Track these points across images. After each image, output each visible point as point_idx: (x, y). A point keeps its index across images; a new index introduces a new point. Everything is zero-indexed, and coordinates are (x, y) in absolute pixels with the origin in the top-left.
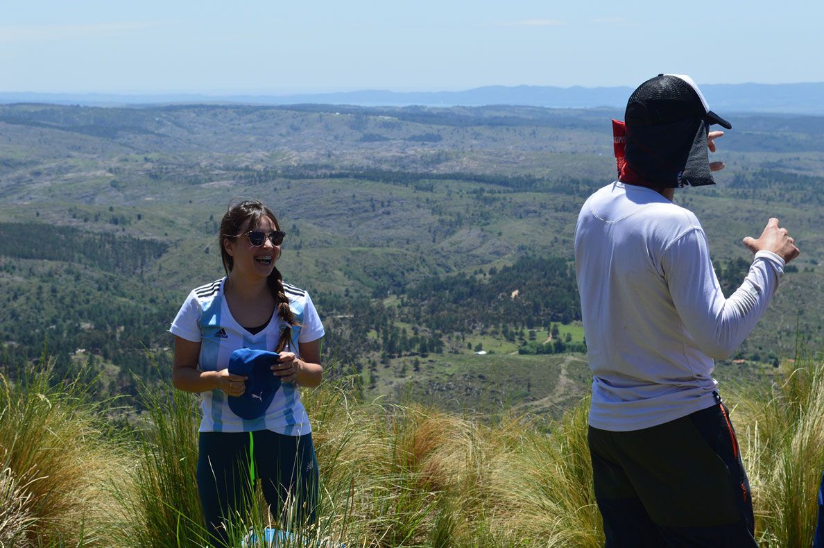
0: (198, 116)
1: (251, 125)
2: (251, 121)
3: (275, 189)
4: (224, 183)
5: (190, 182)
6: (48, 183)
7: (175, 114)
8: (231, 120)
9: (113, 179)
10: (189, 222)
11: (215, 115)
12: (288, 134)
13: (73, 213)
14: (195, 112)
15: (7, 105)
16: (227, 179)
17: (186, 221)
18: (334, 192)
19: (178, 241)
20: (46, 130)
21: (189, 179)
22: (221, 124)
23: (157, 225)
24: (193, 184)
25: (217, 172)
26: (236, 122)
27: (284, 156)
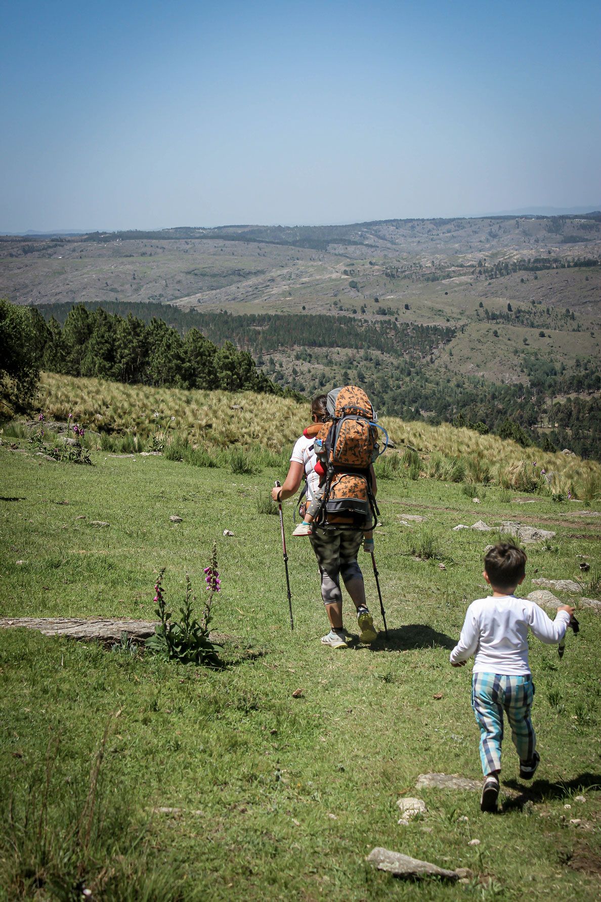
0: (397, 228)
1: (449, 234)
2: (449, 232)
3: (522, 281)
4: (464, 279)
5: (428, 280)
6: (287, 287)
7: (375, 228)
8: (429, 231)
9: (350, 280)
10: (459, 311)
11: (413, 227)
12: (488, 240)
13: (338, 306)
14: (393, 226)
15: (215, 228)
16: (465, 274)
17: (455, 310)
18: (587, 280)
19: (464, 326)
20: (262, 245)
21: (426, 277)
22: (421, 235)
23: (427, 315)
24: (433, 281)
25: (453, 268)
26: (435, 232)
27: (505, 255)
